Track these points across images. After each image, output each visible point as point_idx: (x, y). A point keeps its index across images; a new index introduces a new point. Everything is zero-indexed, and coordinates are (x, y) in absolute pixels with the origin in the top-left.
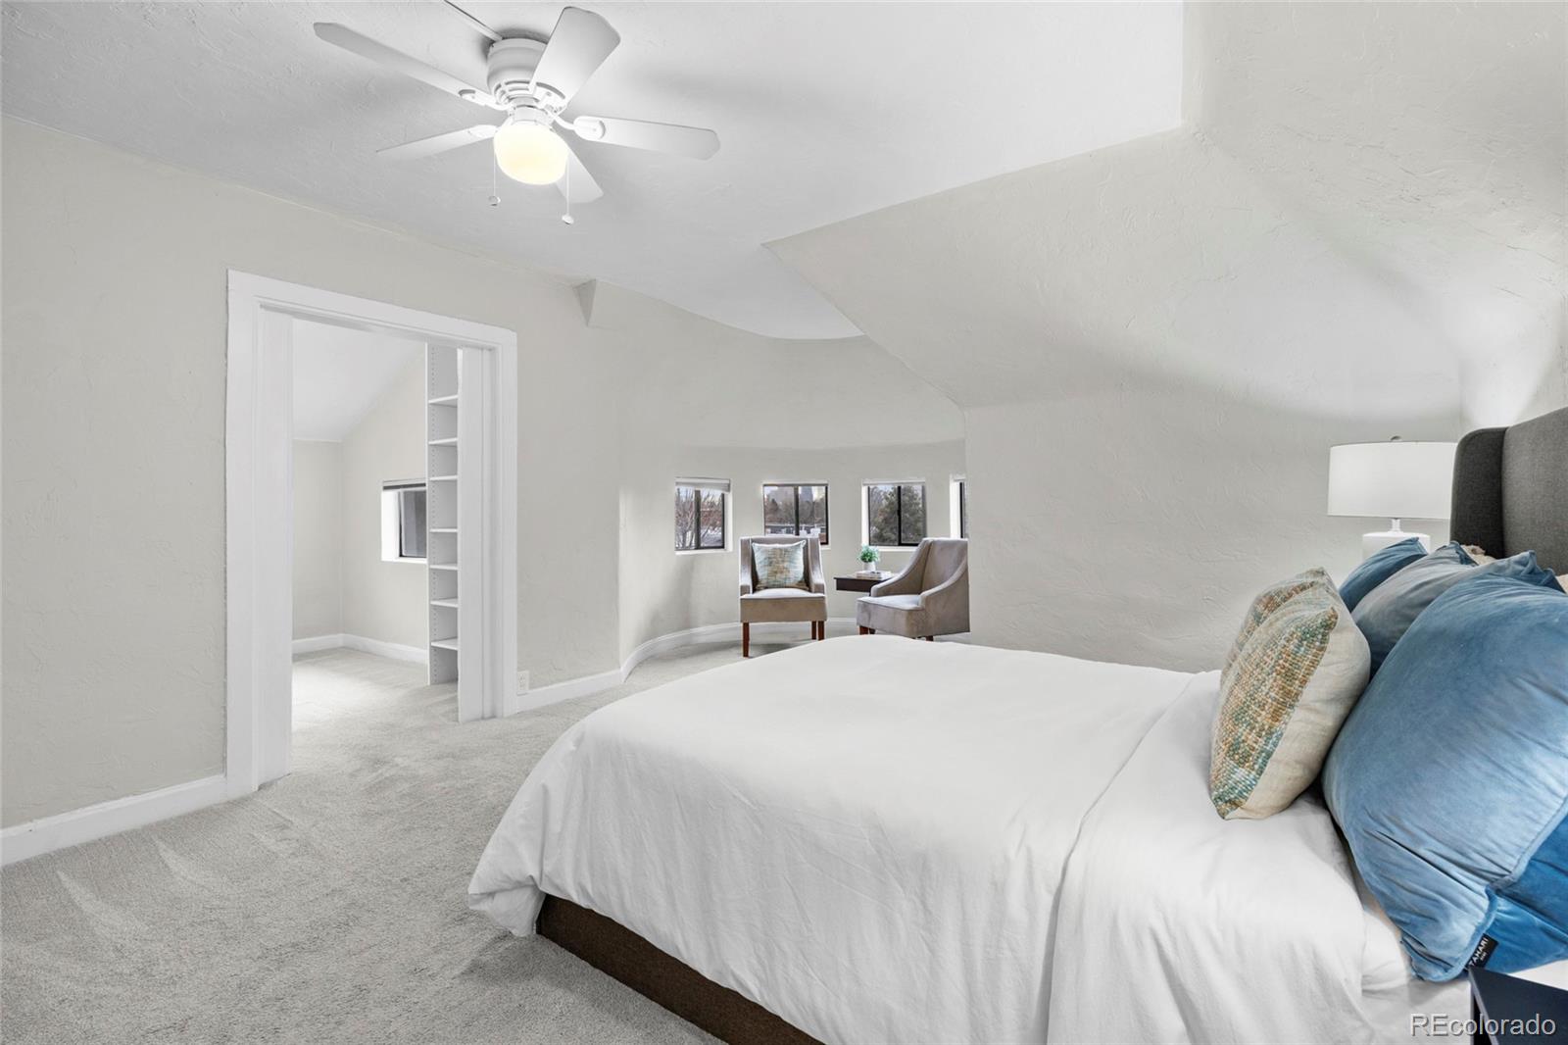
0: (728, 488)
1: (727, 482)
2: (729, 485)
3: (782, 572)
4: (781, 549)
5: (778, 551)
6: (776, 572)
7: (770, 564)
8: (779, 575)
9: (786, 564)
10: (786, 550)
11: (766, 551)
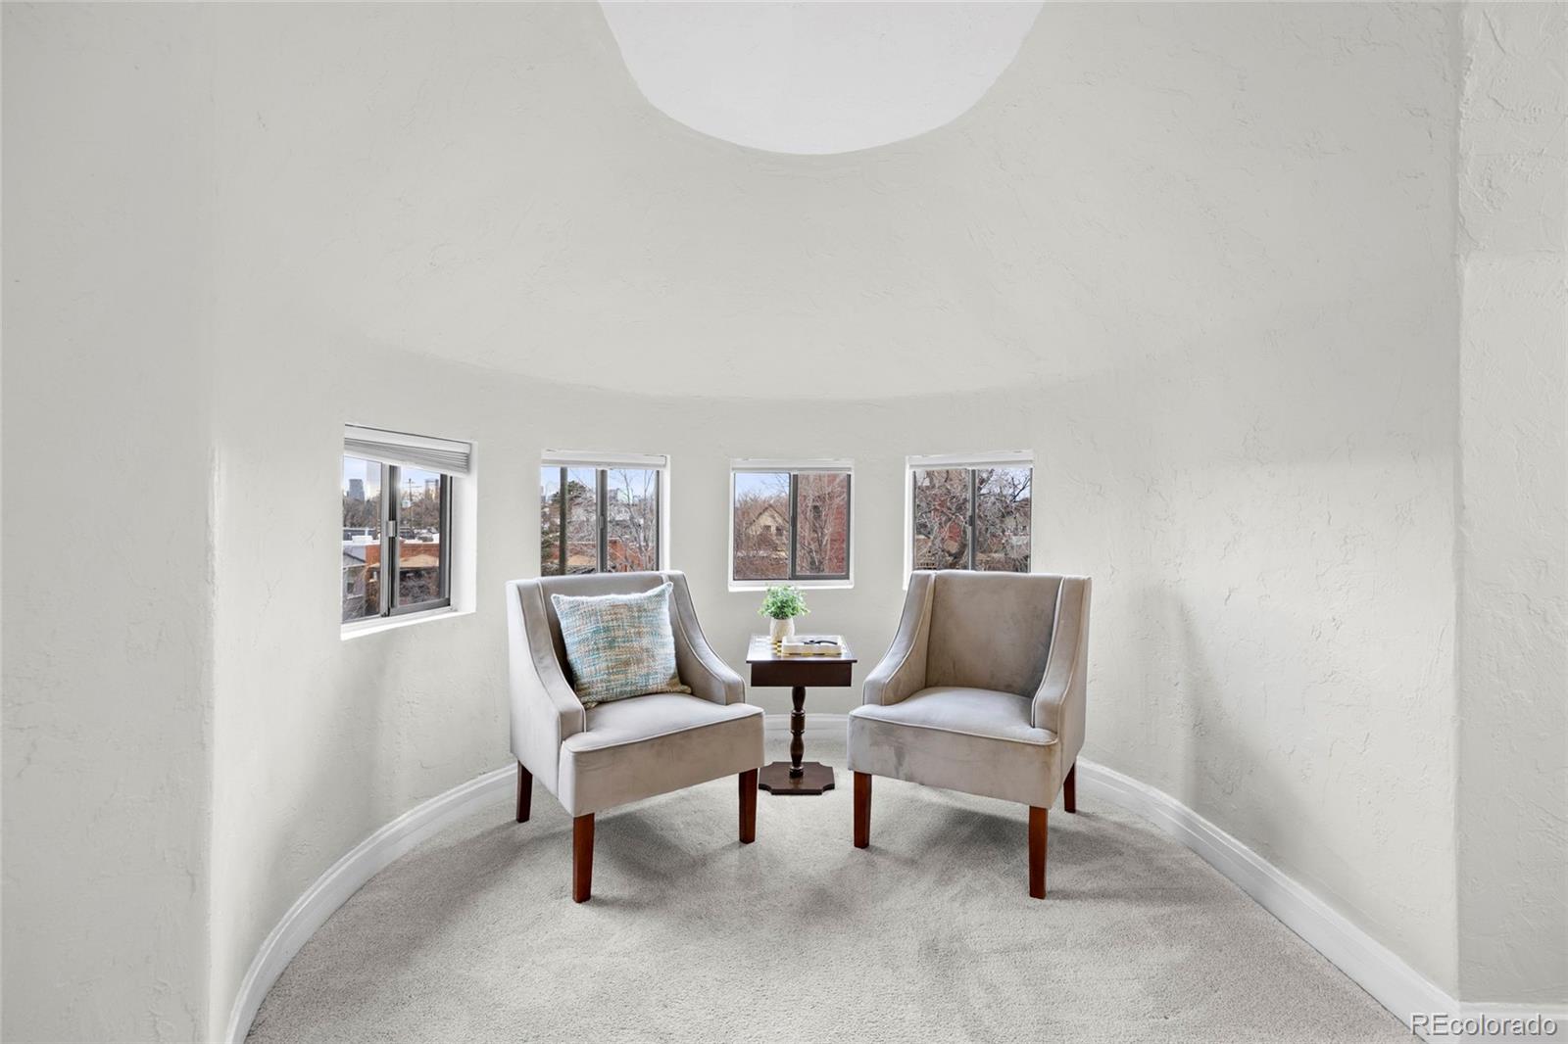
0: (466, 464)
1: (463, 449)
2: (468, 458)
3: (639, 661)
4: (628, 607)
5: (625, 613)
6: (627, 663)
7: (611, 644)
8: (633, 668)
9: (645, 642)
10: (641, 609)
11: (593, 613)
